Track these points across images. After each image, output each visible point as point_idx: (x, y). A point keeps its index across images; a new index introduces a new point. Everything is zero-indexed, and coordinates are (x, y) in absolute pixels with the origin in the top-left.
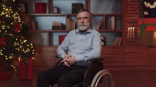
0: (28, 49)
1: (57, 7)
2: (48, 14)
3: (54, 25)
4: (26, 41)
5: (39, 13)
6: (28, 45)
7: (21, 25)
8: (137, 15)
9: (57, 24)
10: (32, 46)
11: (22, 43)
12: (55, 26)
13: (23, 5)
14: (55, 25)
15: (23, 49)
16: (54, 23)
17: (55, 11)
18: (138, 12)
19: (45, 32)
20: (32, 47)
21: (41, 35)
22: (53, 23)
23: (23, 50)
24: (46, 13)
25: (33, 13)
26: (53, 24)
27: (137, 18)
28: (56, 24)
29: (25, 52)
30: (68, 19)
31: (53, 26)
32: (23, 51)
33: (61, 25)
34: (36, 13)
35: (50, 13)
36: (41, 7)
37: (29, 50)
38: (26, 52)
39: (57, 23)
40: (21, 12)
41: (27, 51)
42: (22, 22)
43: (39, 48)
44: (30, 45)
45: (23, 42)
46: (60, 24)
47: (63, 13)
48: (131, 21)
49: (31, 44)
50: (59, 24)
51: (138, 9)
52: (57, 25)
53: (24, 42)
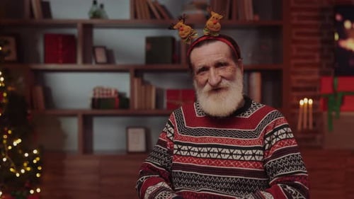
0: (25, 164)
1: (104, 48)
2: (79, 65)
3: (97, 96)
4: (19, 141)
5: (56, 62)
6: (26, 155)
7: (5, 95)
8: (317, 70)
9: (107, 94)
10: (35, 156)
11: (10, 148)
12: (99, 100)
13: (12, 40)
14: (101, 96)
15: (13, 165)
16: (97, 91)
17: (101, 57)
18: (317, 60)
19: (73, 114)
20: (38, 159)
21: (59, 125)
22: (94, 90)
23: (12, 170)
24: (74, 61)
25: (38, 62)
26: (95, 94)
27: (316, 77)
28: (103, 94)
29: (18, 175)
30: (136, 81)
31: (93, 100)
32: (12, 172)
33: (116, 96)
34: (47, 61)
35: (85, 61)
36: (61, 46)
37: (29, 169)
38: (21, 174)
39: (107, 90)
40: (7, 58)
41: (23, 171)
42: (10, 89)
43: (54, 160)
44: (30, 152)
45: (12, 145)
46: (113, 92)
47: (119, 62)
48: (301, 85)
49: (35, 152)
50: (111, 94)
51: (317, 55)
52: (105, 96)
53: (15, 144)
